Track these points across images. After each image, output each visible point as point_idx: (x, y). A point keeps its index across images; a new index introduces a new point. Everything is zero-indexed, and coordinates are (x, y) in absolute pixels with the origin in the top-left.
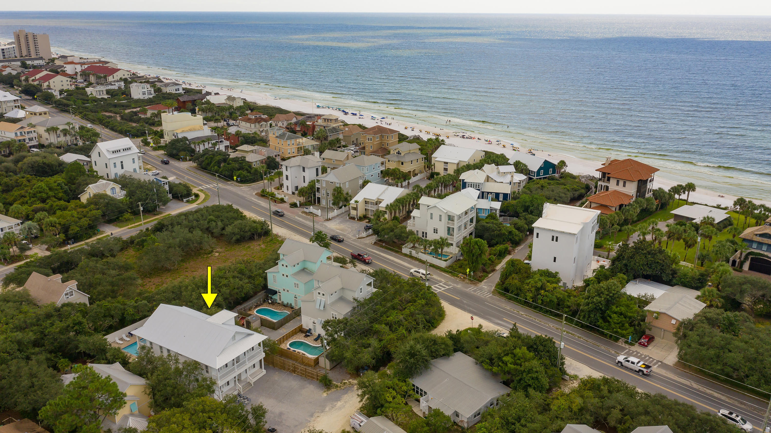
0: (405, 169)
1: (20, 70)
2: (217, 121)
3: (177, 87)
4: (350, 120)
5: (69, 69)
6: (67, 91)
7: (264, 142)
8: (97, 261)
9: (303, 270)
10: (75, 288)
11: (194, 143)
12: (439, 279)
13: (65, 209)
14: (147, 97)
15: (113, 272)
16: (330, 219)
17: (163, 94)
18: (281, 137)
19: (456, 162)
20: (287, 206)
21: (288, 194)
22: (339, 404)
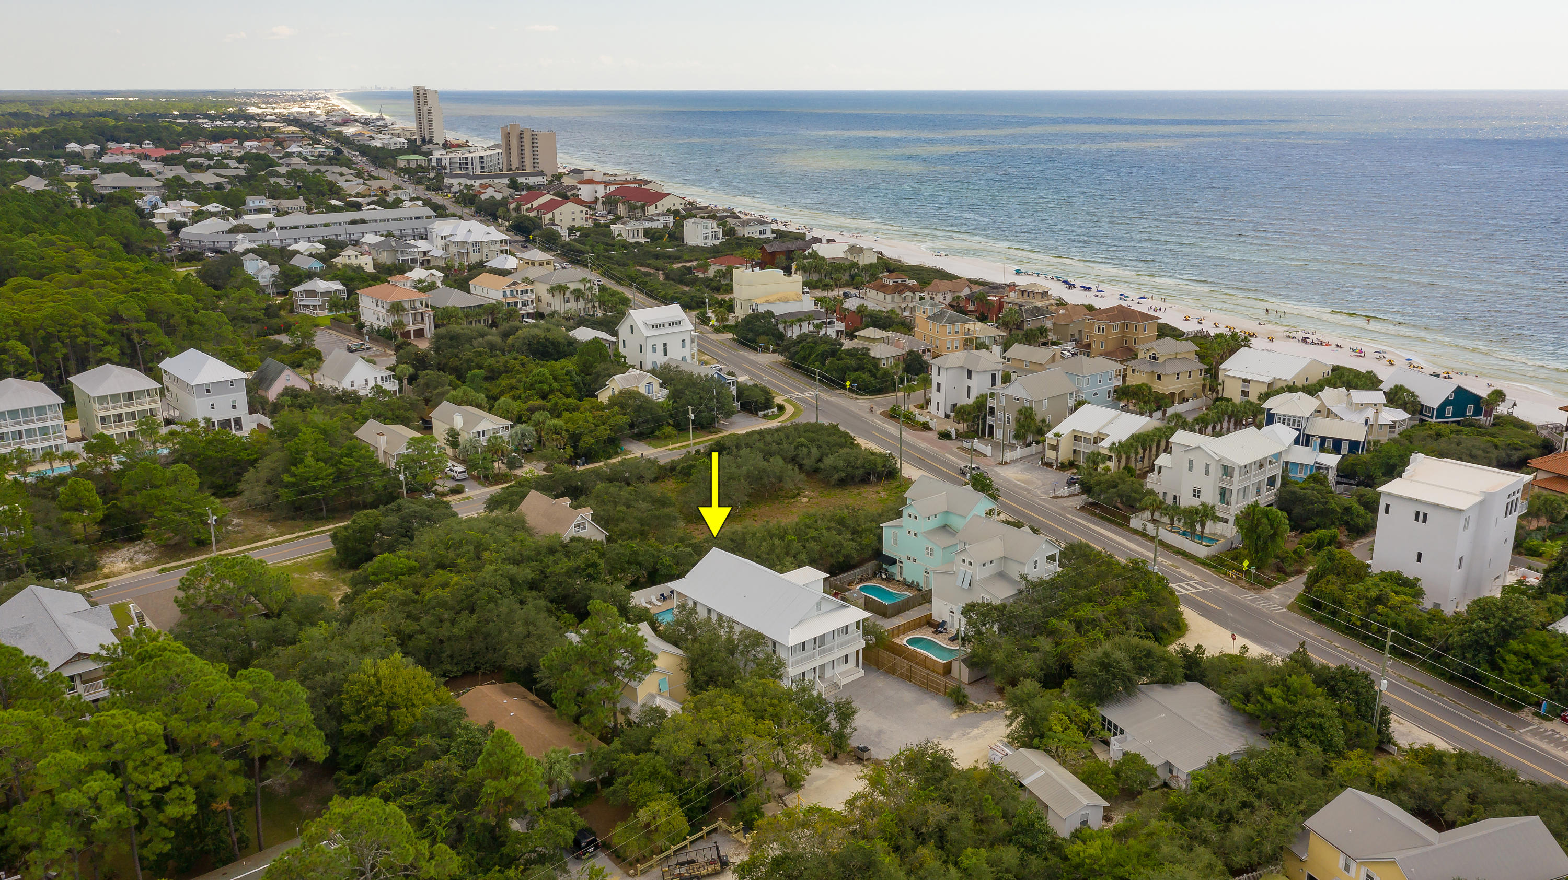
0: (1164, 387)
1: (507, 192)
2: (826, 287)
3: (762, 228)
4: (1075, 298)
5: (586, 192)
6: (580, 229)
7: (906, 327)
8: (620, 488)
9: (945, 528)
10: (589, 519)
11: (785, 323)
12: (1189, 574)
13: (576, 409)
14: (710, 243)
15: (643, 505)
16: (1006, 463)
17: (738, 238)
18: (936, 318)
19: (1267, 380)
20: (933, 435)
21: (938, 418)
22: (975, 731)
